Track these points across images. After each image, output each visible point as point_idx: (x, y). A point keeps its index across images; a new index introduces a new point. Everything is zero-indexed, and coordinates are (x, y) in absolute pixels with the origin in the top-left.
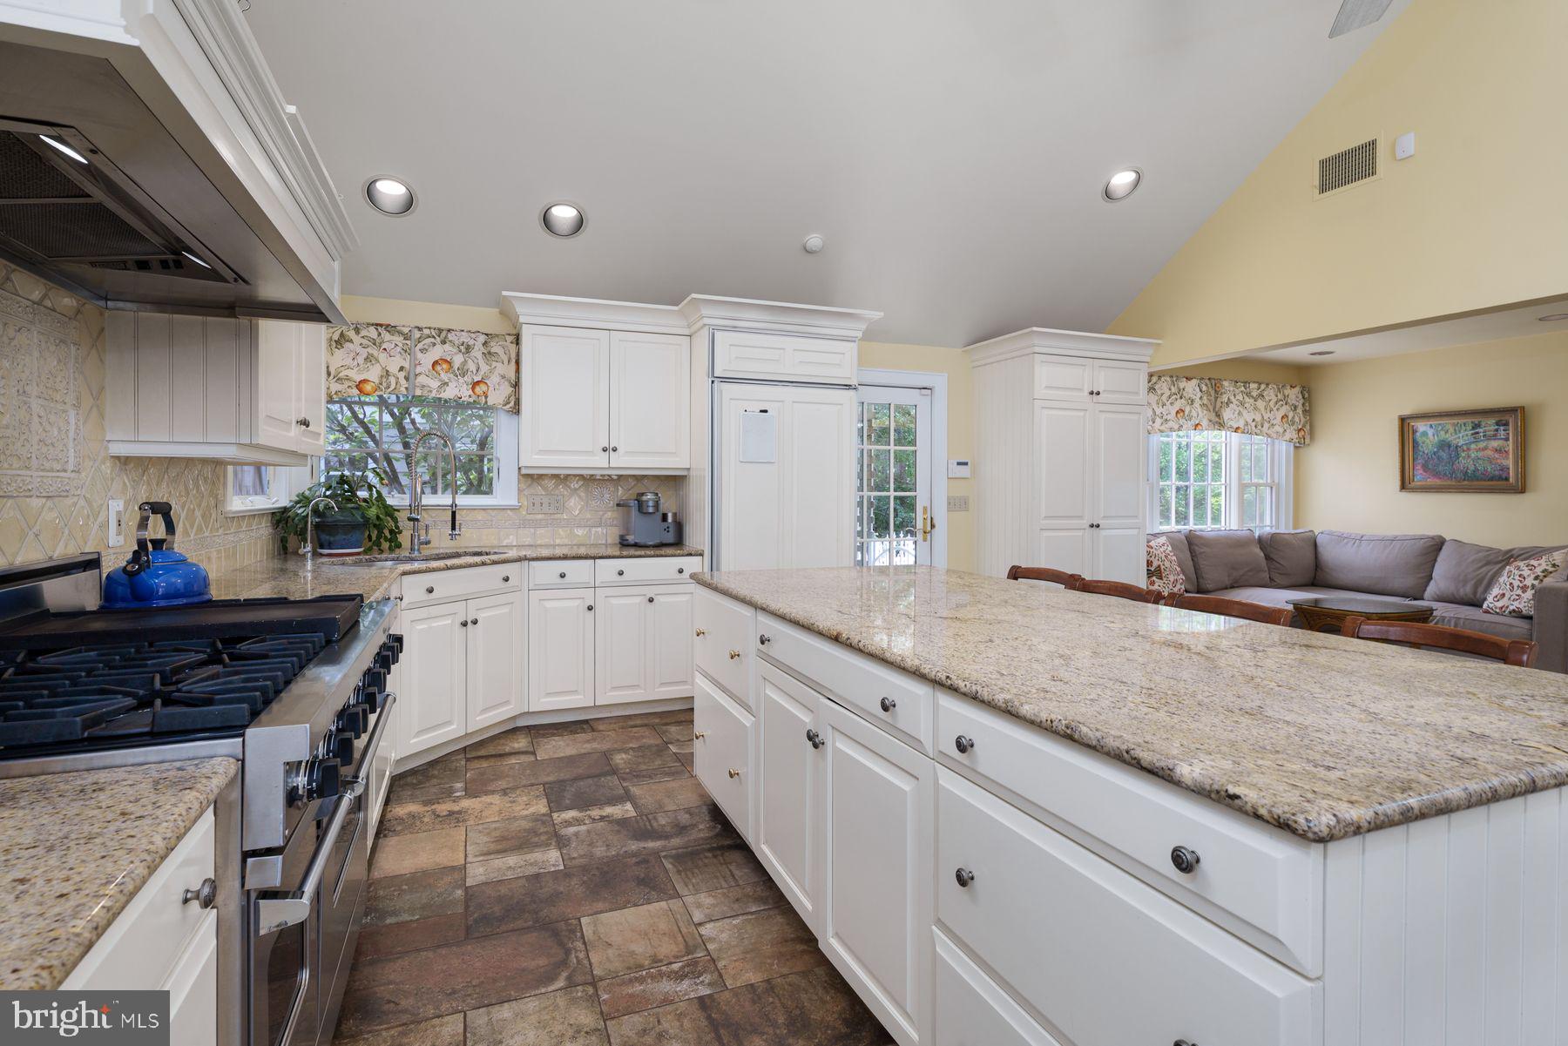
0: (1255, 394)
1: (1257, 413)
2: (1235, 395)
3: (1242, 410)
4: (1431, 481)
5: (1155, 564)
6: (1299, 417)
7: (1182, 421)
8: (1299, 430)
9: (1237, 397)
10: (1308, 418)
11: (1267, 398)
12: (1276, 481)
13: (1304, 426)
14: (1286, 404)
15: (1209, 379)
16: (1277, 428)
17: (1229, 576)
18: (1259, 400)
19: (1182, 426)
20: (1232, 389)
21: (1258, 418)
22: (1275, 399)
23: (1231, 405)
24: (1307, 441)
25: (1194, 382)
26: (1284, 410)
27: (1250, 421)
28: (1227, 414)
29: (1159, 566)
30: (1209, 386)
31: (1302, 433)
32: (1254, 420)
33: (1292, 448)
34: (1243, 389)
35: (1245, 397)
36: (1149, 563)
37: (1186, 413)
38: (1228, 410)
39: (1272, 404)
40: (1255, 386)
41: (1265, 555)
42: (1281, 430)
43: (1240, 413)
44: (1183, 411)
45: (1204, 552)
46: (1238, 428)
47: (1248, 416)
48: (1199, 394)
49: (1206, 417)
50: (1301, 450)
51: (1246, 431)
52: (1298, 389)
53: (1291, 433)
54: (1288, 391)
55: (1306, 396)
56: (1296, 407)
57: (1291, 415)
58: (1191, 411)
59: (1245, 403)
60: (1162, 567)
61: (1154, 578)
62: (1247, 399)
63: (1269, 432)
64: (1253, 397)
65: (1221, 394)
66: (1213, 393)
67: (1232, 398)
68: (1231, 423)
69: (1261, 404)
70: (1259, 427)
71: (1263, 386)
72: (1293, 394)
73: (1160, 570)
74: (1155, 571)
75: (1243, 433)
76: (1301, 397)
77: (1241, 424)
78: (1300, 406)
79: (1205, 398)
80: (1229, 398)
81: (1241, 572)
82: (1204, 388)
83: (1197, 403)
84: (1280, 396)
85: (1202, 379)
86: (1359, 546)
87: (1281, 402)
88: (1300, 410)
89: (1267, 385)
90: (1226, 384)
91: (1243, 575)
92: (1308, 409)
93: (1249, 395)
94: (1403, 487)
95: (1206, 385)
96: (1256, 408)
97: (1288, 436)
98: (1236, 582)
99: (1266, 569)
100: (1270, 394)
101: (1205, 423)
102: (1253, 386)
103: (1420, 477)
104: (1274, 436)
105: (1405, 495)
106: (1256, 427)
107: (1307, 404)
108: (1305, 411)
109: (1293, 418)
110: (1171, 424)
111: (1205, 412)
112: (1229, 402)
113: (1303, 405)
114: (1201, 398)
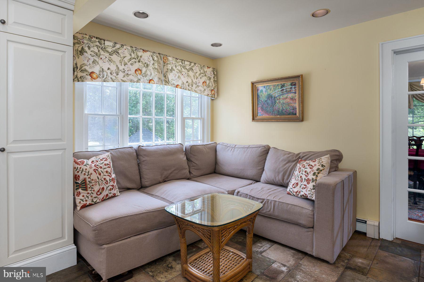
0: (188, 67)
1: (189, 78)
2: (176, 66)
3: (180, 75)
4: (266, 116)
5: (82, 177)
6: (212, 83)
7: (139, 77)
8: (212, 90)
9: (177, 68)
10: (216, 84)
11: (195, 71)
12: (203, 117)
13: (214, 88)
14: (205, 76)
15: (159, 54)
16: (200, 88)
17: (162, 175)
18: (190, 71)
19: (140, 80)
20: (174, 62)
21: (190, 81)
22: (199, 72)
23: (173, 71)
24: (216, 96)
25: (148, 54)
26: (204, 79)
27: (185, 82)
28: (171, 76)
29: (85, 179)
30: (159, 57)
31: (213, 92)
32: (187, 82)
33: (210, 100)
34: (181, 63)
35: (182, 68)
36: (76, 177)
37: (143, 72)
38: (171, 74)
39: (197, 74)
40: (188, 63)
41: (187, 159)
42: (203, 90)
43: (179, 77)
44: (141, 71)
45: (145, 160)
46: (178, 85)
47: (184, 79)
48: (152, 62)
49: (157, 76)
50: (214, 101)
51: (183, 88)
52: (211, 69)
53: (208, 92)
54: (206, 69)
55: (215, 73)
56: (210, 78)
57: (208, 82)
58: (146, 71)
59: (182, 72)
60: (88, 180)
61: (80, 190)
62: (183, 70)
63: (196, 89)
64: (186, 69)
65: (167, 64)
66: (162, 62)
67: (174, 68)
68: (174, 82)
69: (191, 73)
70: (191, 86)
71: (192, 64)
72: (209, 71)
73: (85, 183)
74: (82, 183)
75: (181, 88)
76: (213, 73)
77: (180, 83)
78: (212, 78)
79: (156, 64)
80: (172, 68)
81: (170, 171)
82: (156, 59)
83: (151, 67)
84: (202, 71)
85: (154, 53)
86: (233, 151)
87: (202, 75)
88: (212, 80)
89: (195, 64)
90: (170, 58)
91: (171, 173)
92: (216, 80)
93: (184, 67)
94: (253, 119)
95: (157, 57)
96: (188, 76)
97: (206, 93)
98: (167, 178)
99: (187, 167)
100: (197, 69)
101: (156, 80)
102: (186, 63)
103: (261, 114)
104: (199, 92)
105: (255, 124)
106: (189, 86)
107: (216, 78)
108: (214, 81)
109: (209, 83)
110: (131, 77)
111: (156, 73)
112: (172, 70)
113: (214, 77)
114: (153, 64)
